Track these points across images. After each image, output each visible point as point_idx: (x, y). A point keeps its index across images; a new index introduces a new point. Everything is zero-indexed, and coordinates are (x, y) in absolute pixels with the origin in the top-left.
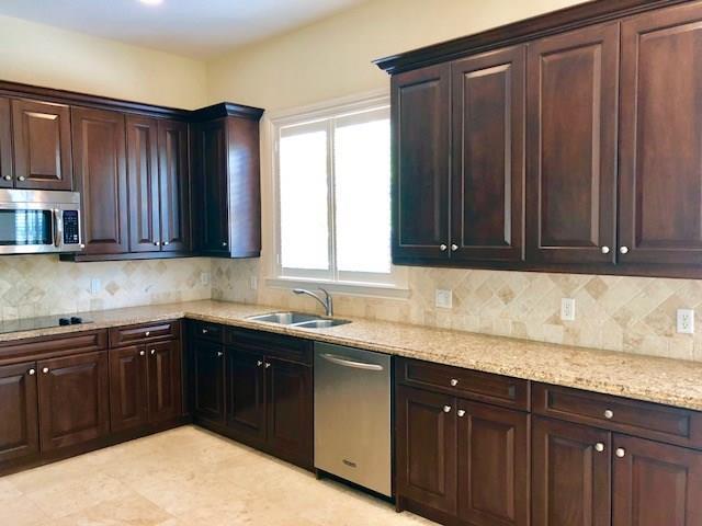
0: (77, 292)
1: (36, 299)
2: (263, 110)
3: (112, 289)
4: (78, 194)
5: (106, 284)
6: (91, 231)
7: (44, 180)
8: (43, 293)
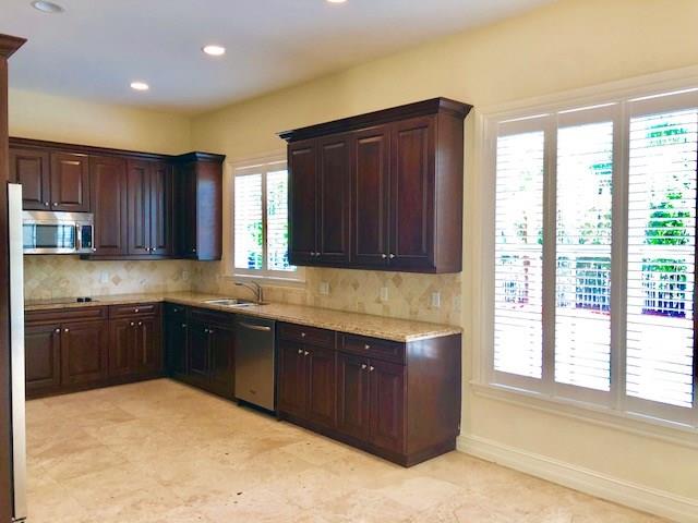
0: (91, 282)
1: (63, 285)
2: (224, 157)
3: (117, 281)
4: (91, 215)
5: (112, 276)
6: (101, 241)
7: (69, 206)
8: (68, 282)
